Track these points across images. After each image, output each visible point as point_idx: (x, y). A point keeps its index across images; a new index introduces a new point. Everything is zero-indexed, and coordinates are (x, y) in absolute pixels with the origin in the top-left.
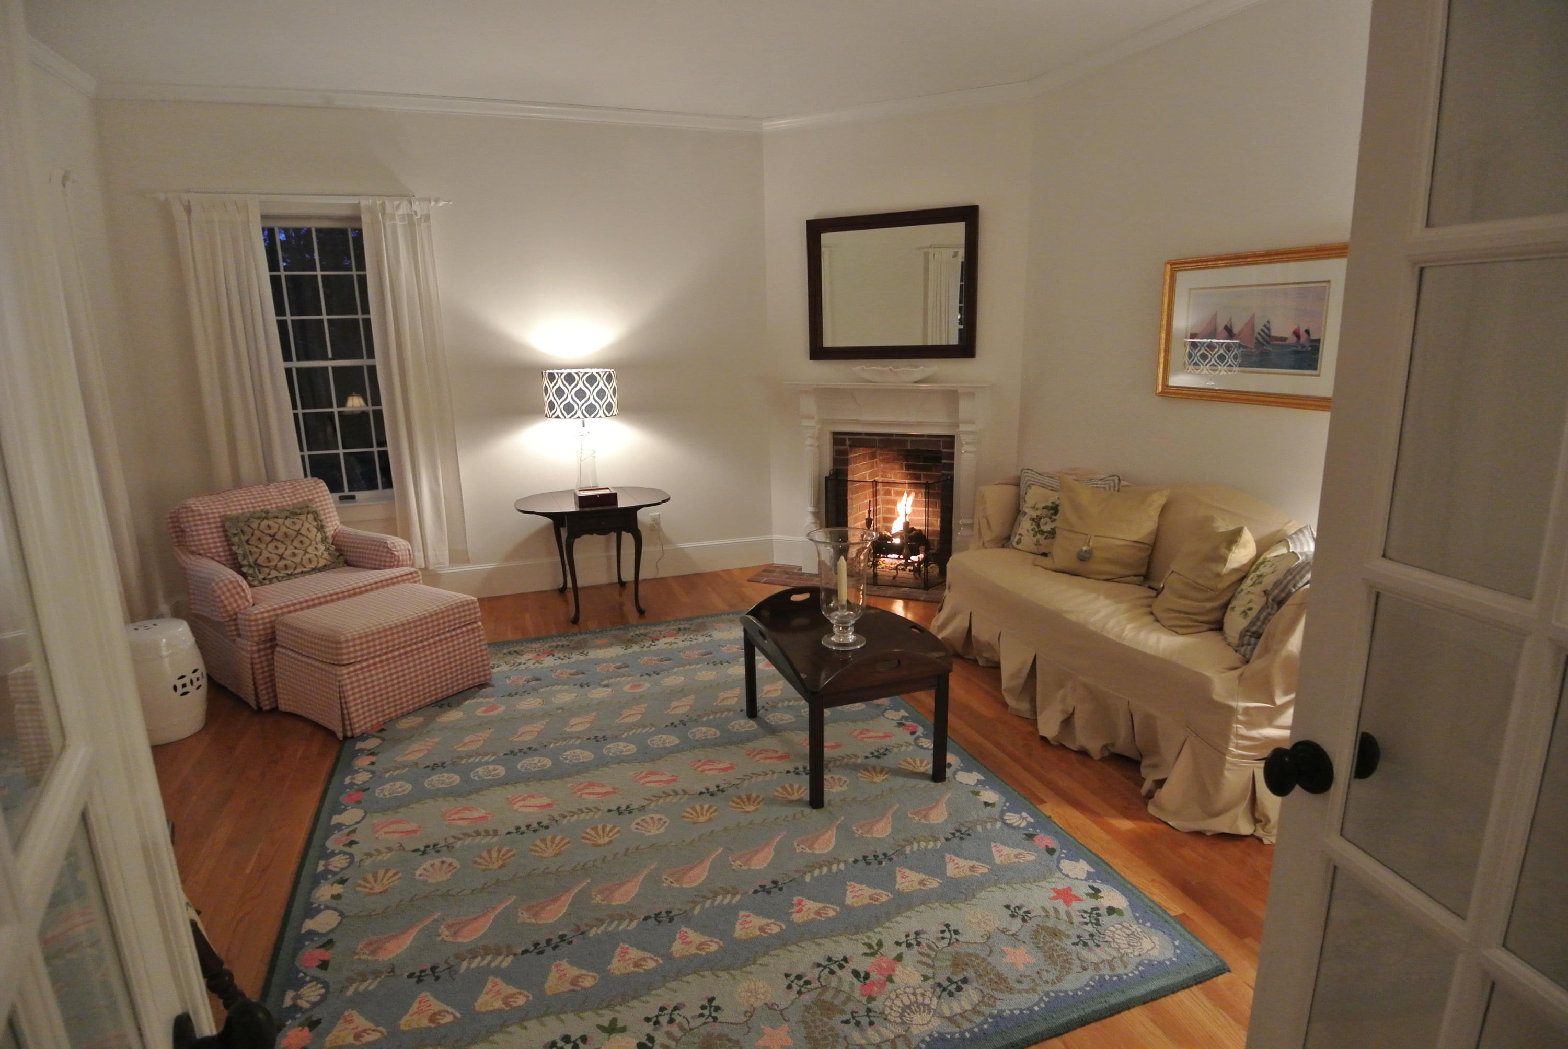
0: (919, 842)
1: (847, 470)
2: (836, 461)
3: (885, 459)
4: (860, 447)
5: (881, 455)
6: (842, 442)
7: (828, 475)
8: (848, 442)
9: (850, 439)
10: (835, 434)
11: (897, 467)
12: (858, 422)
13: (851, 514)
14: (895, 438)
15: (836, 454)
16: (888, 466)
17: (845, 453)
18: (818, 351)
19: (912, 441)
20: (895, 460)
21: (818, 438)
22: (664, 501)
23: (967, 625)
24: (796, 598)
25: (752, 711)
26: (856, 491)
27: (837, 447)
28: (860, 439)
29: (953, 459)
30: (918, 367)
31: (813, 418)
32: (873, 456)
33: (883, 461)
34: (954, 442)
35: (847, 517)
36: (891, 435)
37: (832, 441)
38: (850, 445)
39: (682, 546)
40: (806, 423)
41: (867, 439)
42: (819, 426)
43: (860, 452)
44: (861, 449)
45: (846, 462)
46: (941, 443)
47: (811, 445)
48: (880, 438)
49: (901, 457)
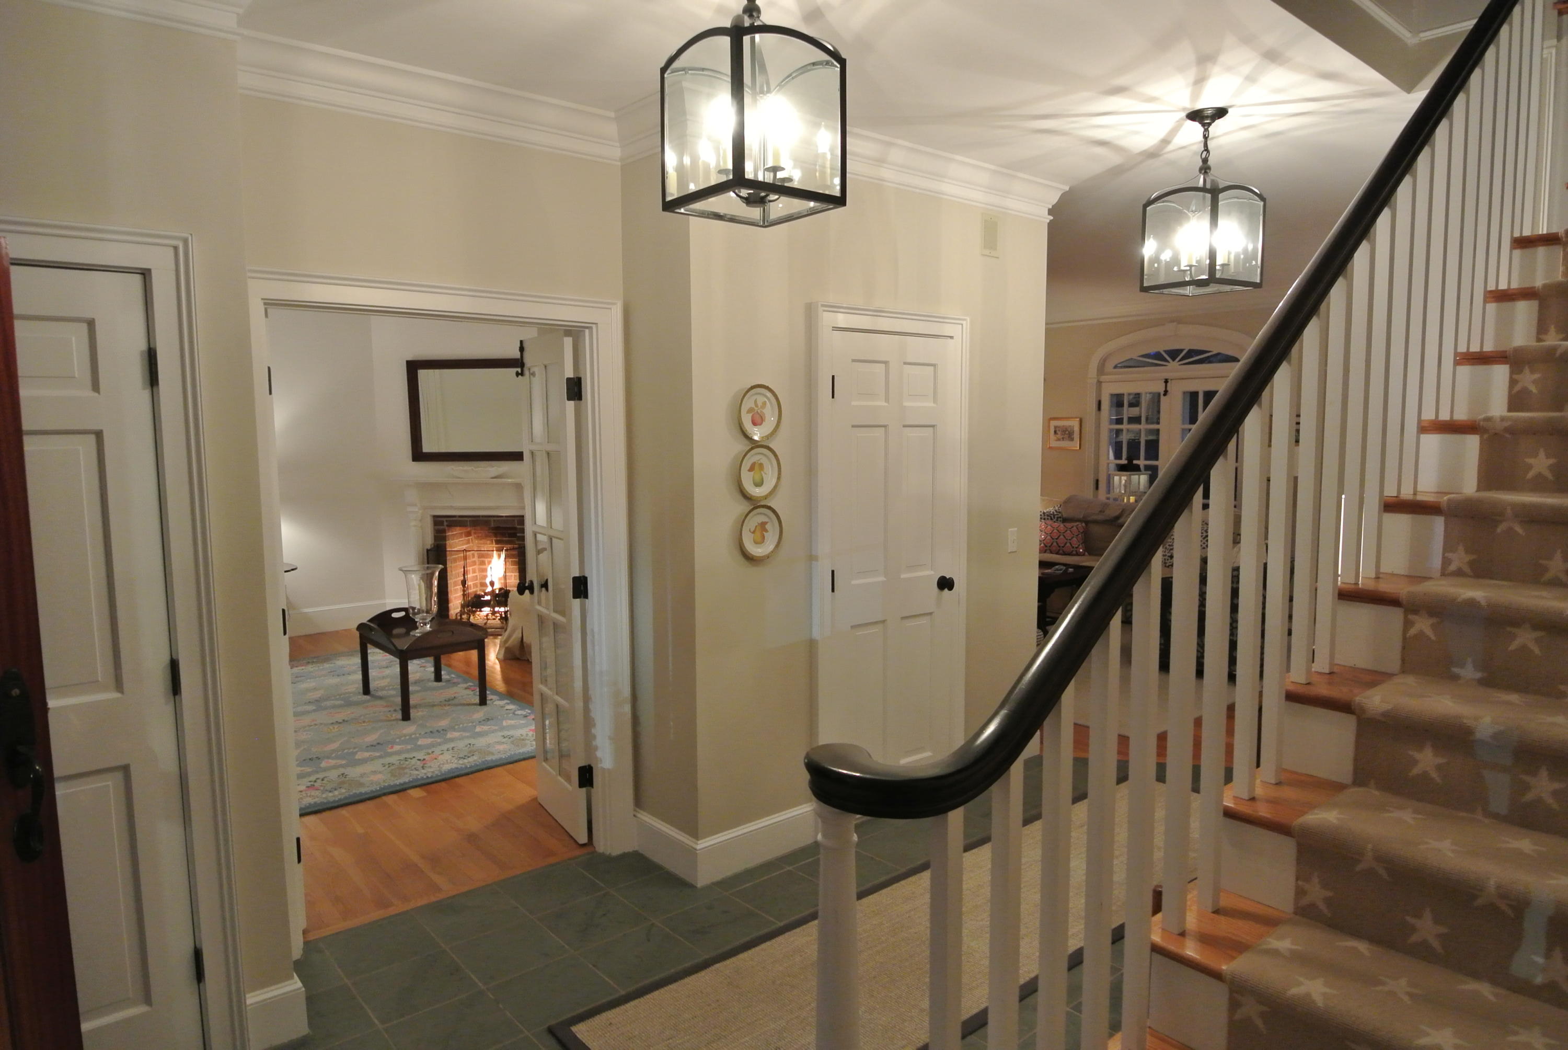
0: (463, 724)
1: (445, 544)
2: (436, 538)
3: (478, 537)
4: (457, 526)
5: (475, 533)
6: (442, 523)
7: (429, 547)
8: (445, 523)
9: (447, 521)
10: (435, 517)
11: (488, 542)
12: (452, 508)
13: (451, 579)
14: (481, 518)
15: (437, 533)
16: (481, 542)
17: (444, 531)
18: (419, 455)
19: (494, 521)
20: (486, 536)
21: (420, 521)
22: (293, 570)
23: (520, 635)
24: (395, 615)
25: (366, 690)
26: (455, 560)
27: (437, 527)
28: (456, 521)
29: (524, 533)
30: (493, 467)
31: (416, 505)
32: (468, 534)
33: (478, 538)
34: (523, 521)
35: (447, 581)
36: (479, 516)
37: (432, 522)
38: (447, 526)
39: (306, 610)
40: (410, 509)
41: (460, 521)
42: (420, 512)
43: (457, 531)
44: (458, 528)
45: (444, 539)
46: (516, 521)
47: (415, 526)
48: (470, 519)
49: (491, 534)
